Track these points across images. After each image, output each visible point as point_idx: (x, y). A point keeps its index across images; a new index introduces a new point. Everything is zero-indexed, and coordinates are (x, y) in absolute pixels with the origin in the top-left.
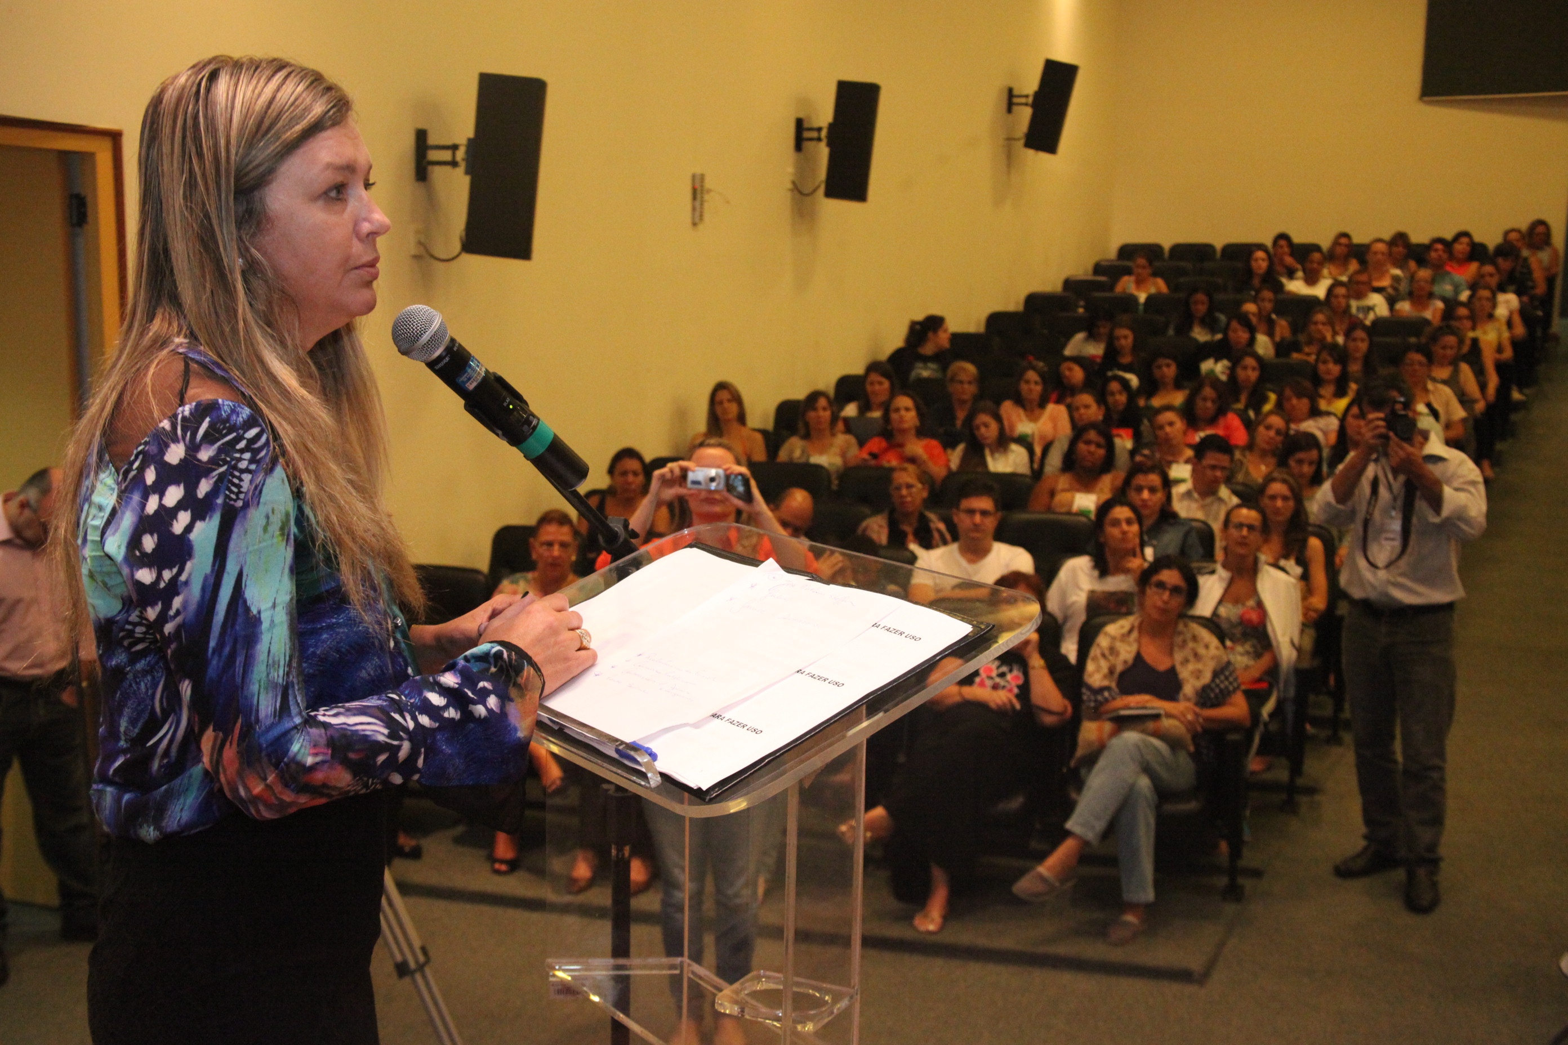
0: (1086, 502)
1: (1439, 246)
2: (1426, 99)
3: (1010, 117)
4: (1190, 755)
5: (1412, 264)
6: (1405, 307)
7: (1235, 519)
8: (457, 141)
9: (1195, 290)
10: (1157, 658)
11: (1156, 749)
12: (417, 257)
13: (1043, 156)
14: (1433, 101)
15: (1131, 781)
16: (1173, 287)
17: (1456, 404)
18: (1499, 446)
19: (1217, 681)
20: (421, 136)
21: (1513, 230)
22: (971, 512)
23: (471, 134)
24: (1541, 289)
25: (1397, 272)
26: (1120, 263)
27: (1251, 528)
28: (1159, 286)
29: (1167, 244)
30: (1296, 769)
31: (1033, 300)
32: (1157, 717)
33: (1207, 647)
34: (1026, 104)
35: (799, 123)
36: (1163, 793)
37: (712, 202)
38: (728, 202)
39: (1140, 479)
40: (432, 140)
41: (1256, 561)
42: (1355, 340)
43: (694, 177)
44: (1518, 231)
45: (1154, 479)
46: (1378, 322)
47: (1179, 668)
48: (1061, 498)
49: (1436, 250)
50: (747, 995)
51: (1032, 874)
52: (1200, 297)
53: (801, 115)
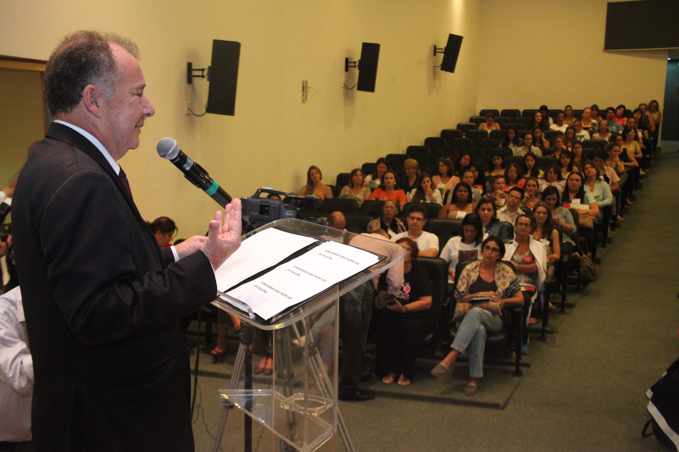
0: (461, 214)
1: (611, 111)
2: (606, 50)
3: (435, 57)
4: (500, 317)
5: (600, 118)
6: (597, 135)
7: (520, 221)
8: (204, 68)
9: (509, 128)
10: (487, 277)
11: (487, 314)
12: (188, 114)
13: (449, 74)
14: (609, 51)
15: (477, 327)
16: (502, 127)
17: (616, 175)
18: (634, 193)
19: (511, 286)
20: (190, 65)
21: (643, 104)
22: (413, 218)
23: (210, 65)
24: (653, 129)
25: (594, 121)
26: (480, 117)
27: (526, 225)
28: (496, 127)
29: (500, 110)
30: (545, 323)
31: (444, 133)
32: (487, 301)
33: (508, 273)
34: (442, 52)
35: (347, 60)
36: (489, 333)
37: (310, 92)
38: (317, 92)
39: (484, 206)
40: (194, 67)
41: (528, 238)
42: (576, 148)
43: (303, 82)
44: (646, 105)
45: (490, 205)
46: (586, 142)
47: (496, 281)
48: (452, 213)
49: (610, 113)
50: (294, 402)
51: (439, 365)
52: (511, 131)
53: (348, 57)
